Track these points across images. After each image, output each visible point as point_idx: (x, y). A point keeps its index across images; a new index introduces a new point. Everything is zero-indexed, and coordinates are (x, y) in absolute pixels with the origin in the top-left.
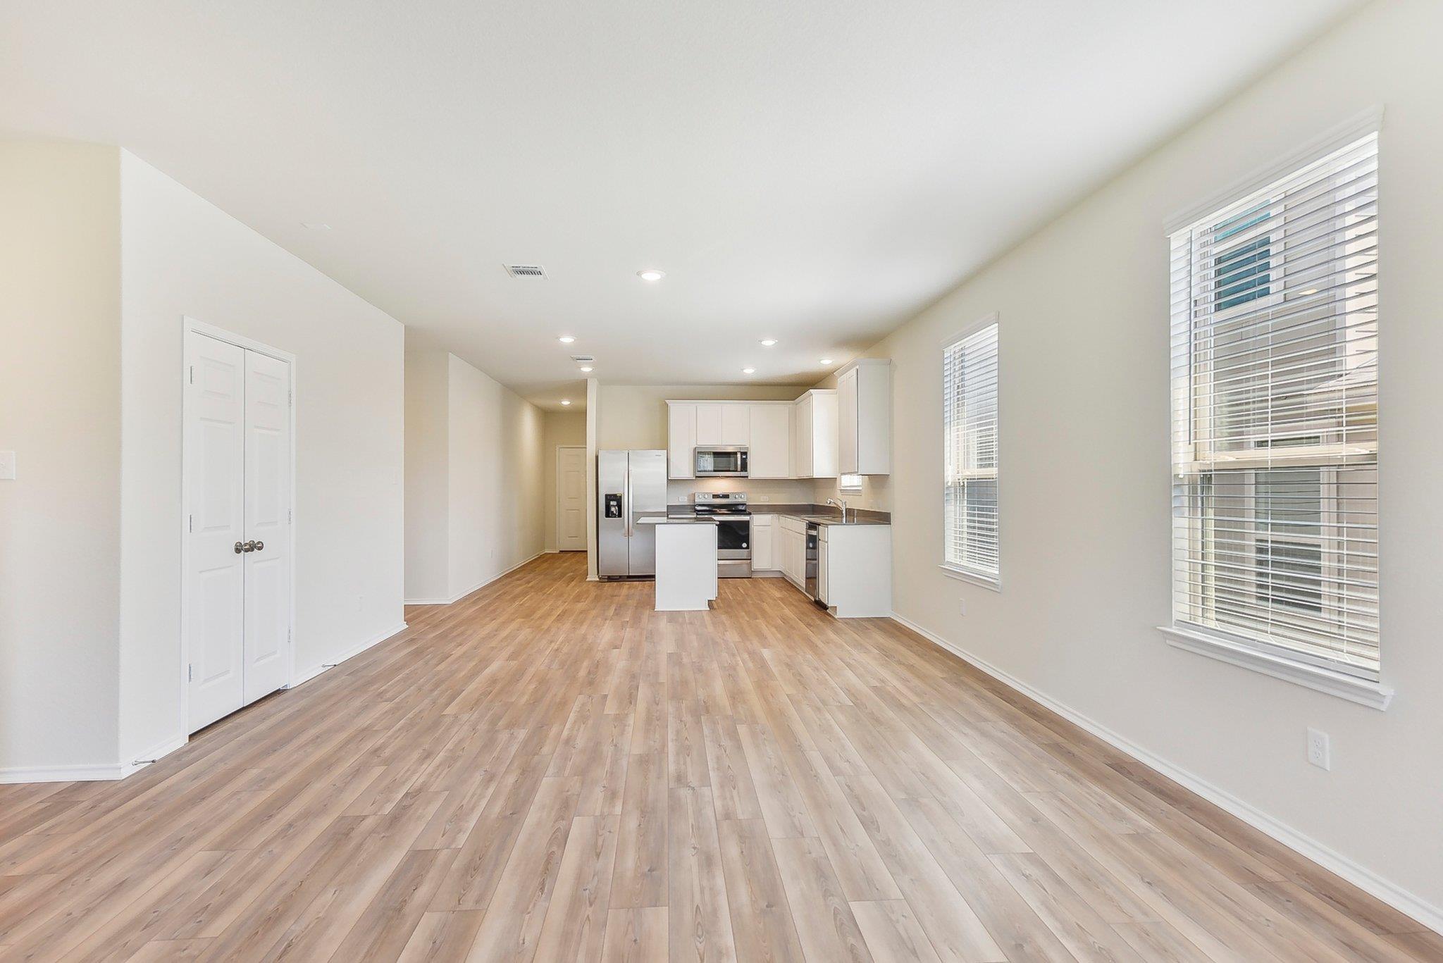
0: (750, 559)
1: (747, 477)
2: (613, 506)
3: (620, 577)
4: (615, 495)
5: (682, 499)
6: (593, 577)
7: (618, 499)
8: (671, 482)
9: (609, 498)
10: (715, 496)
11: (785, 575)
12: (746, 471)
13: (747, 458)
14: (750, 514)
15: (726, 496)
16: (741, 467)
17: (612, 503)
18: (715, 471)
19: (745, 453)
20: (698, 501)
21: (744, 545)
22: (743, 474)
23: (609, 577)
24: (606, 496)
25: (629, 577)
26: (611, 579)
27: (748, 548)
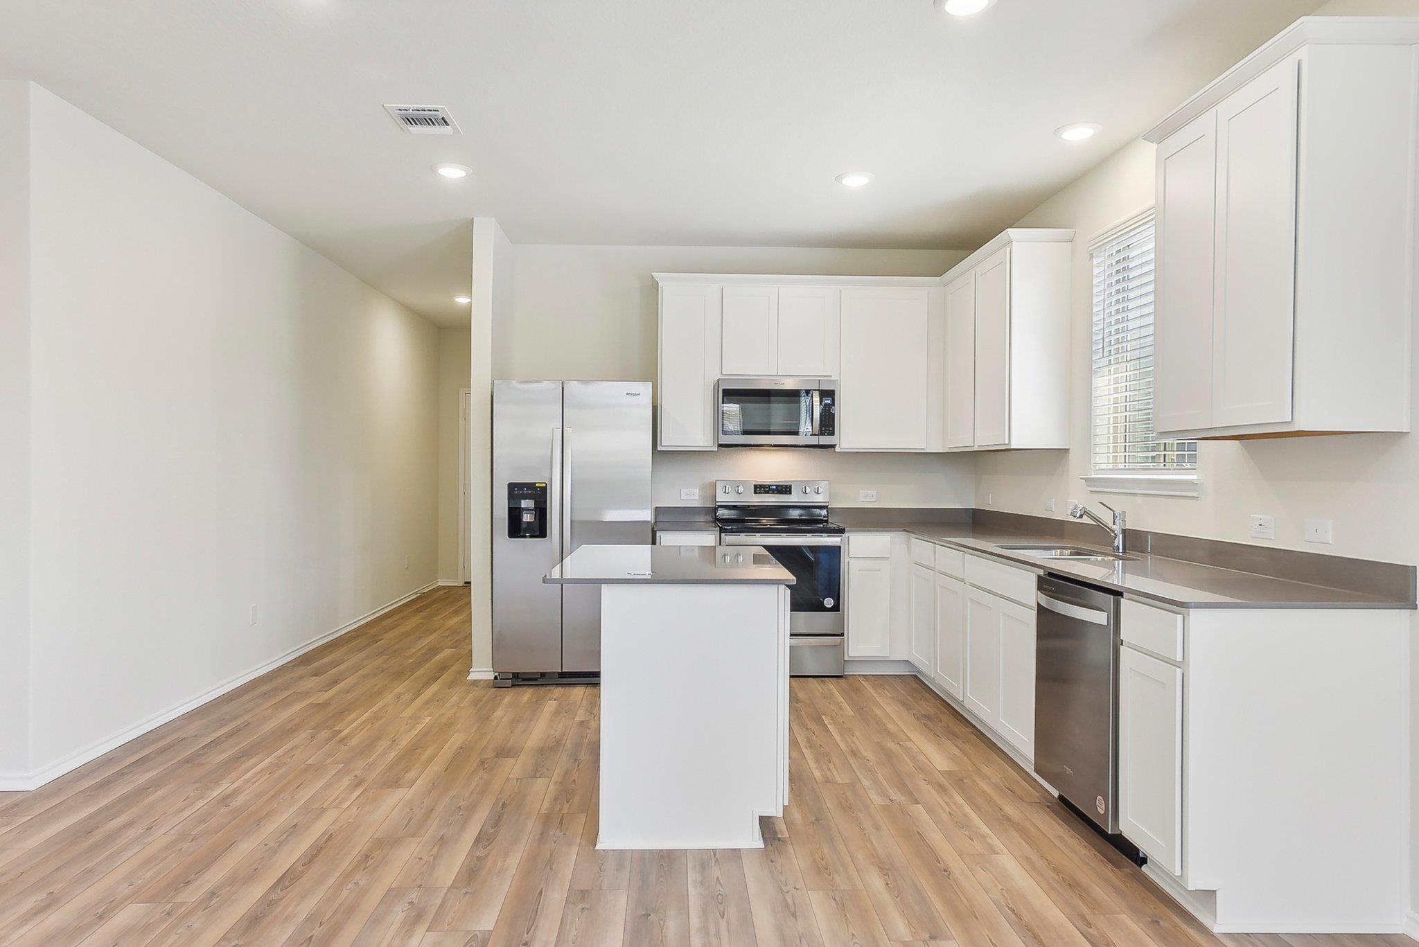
0: (842, 635)
1: (833, 446)
2: (528, 510)
3: (543, 675)
4: (531, 486)
5: (689, 496)
6: (482, 671)
7: (539, 494)
8: (660, 455)
9: (516, 491)
10: (760, 489)
11: (919, 671)
12: (832, 433)
13: (833, 404)
14: (841, 531)
15: (785, 489)
16: (821, 425)
17: (524, 504)
18: (745, 432)
19: (827, 394)
20: (721, 498)
21: (829, 602)
22: (825, 440)
23: (516, 676)
24: (512, 487)
25: (562, 675)
26: (520, 680)
27: (836, 608)
